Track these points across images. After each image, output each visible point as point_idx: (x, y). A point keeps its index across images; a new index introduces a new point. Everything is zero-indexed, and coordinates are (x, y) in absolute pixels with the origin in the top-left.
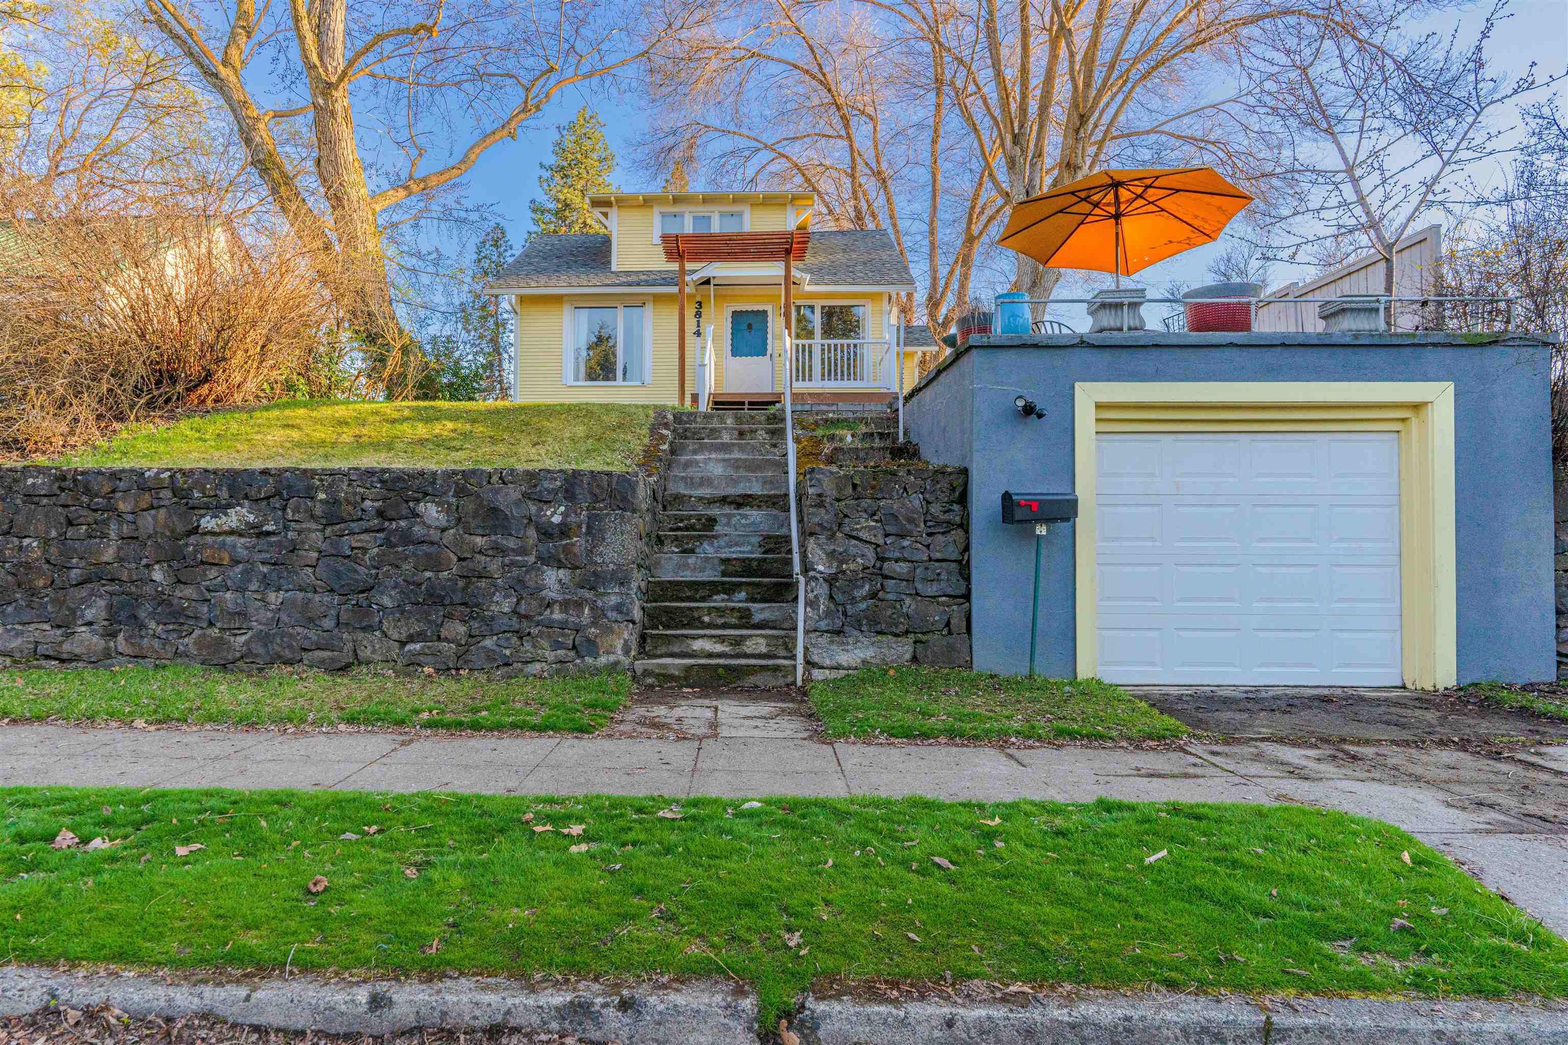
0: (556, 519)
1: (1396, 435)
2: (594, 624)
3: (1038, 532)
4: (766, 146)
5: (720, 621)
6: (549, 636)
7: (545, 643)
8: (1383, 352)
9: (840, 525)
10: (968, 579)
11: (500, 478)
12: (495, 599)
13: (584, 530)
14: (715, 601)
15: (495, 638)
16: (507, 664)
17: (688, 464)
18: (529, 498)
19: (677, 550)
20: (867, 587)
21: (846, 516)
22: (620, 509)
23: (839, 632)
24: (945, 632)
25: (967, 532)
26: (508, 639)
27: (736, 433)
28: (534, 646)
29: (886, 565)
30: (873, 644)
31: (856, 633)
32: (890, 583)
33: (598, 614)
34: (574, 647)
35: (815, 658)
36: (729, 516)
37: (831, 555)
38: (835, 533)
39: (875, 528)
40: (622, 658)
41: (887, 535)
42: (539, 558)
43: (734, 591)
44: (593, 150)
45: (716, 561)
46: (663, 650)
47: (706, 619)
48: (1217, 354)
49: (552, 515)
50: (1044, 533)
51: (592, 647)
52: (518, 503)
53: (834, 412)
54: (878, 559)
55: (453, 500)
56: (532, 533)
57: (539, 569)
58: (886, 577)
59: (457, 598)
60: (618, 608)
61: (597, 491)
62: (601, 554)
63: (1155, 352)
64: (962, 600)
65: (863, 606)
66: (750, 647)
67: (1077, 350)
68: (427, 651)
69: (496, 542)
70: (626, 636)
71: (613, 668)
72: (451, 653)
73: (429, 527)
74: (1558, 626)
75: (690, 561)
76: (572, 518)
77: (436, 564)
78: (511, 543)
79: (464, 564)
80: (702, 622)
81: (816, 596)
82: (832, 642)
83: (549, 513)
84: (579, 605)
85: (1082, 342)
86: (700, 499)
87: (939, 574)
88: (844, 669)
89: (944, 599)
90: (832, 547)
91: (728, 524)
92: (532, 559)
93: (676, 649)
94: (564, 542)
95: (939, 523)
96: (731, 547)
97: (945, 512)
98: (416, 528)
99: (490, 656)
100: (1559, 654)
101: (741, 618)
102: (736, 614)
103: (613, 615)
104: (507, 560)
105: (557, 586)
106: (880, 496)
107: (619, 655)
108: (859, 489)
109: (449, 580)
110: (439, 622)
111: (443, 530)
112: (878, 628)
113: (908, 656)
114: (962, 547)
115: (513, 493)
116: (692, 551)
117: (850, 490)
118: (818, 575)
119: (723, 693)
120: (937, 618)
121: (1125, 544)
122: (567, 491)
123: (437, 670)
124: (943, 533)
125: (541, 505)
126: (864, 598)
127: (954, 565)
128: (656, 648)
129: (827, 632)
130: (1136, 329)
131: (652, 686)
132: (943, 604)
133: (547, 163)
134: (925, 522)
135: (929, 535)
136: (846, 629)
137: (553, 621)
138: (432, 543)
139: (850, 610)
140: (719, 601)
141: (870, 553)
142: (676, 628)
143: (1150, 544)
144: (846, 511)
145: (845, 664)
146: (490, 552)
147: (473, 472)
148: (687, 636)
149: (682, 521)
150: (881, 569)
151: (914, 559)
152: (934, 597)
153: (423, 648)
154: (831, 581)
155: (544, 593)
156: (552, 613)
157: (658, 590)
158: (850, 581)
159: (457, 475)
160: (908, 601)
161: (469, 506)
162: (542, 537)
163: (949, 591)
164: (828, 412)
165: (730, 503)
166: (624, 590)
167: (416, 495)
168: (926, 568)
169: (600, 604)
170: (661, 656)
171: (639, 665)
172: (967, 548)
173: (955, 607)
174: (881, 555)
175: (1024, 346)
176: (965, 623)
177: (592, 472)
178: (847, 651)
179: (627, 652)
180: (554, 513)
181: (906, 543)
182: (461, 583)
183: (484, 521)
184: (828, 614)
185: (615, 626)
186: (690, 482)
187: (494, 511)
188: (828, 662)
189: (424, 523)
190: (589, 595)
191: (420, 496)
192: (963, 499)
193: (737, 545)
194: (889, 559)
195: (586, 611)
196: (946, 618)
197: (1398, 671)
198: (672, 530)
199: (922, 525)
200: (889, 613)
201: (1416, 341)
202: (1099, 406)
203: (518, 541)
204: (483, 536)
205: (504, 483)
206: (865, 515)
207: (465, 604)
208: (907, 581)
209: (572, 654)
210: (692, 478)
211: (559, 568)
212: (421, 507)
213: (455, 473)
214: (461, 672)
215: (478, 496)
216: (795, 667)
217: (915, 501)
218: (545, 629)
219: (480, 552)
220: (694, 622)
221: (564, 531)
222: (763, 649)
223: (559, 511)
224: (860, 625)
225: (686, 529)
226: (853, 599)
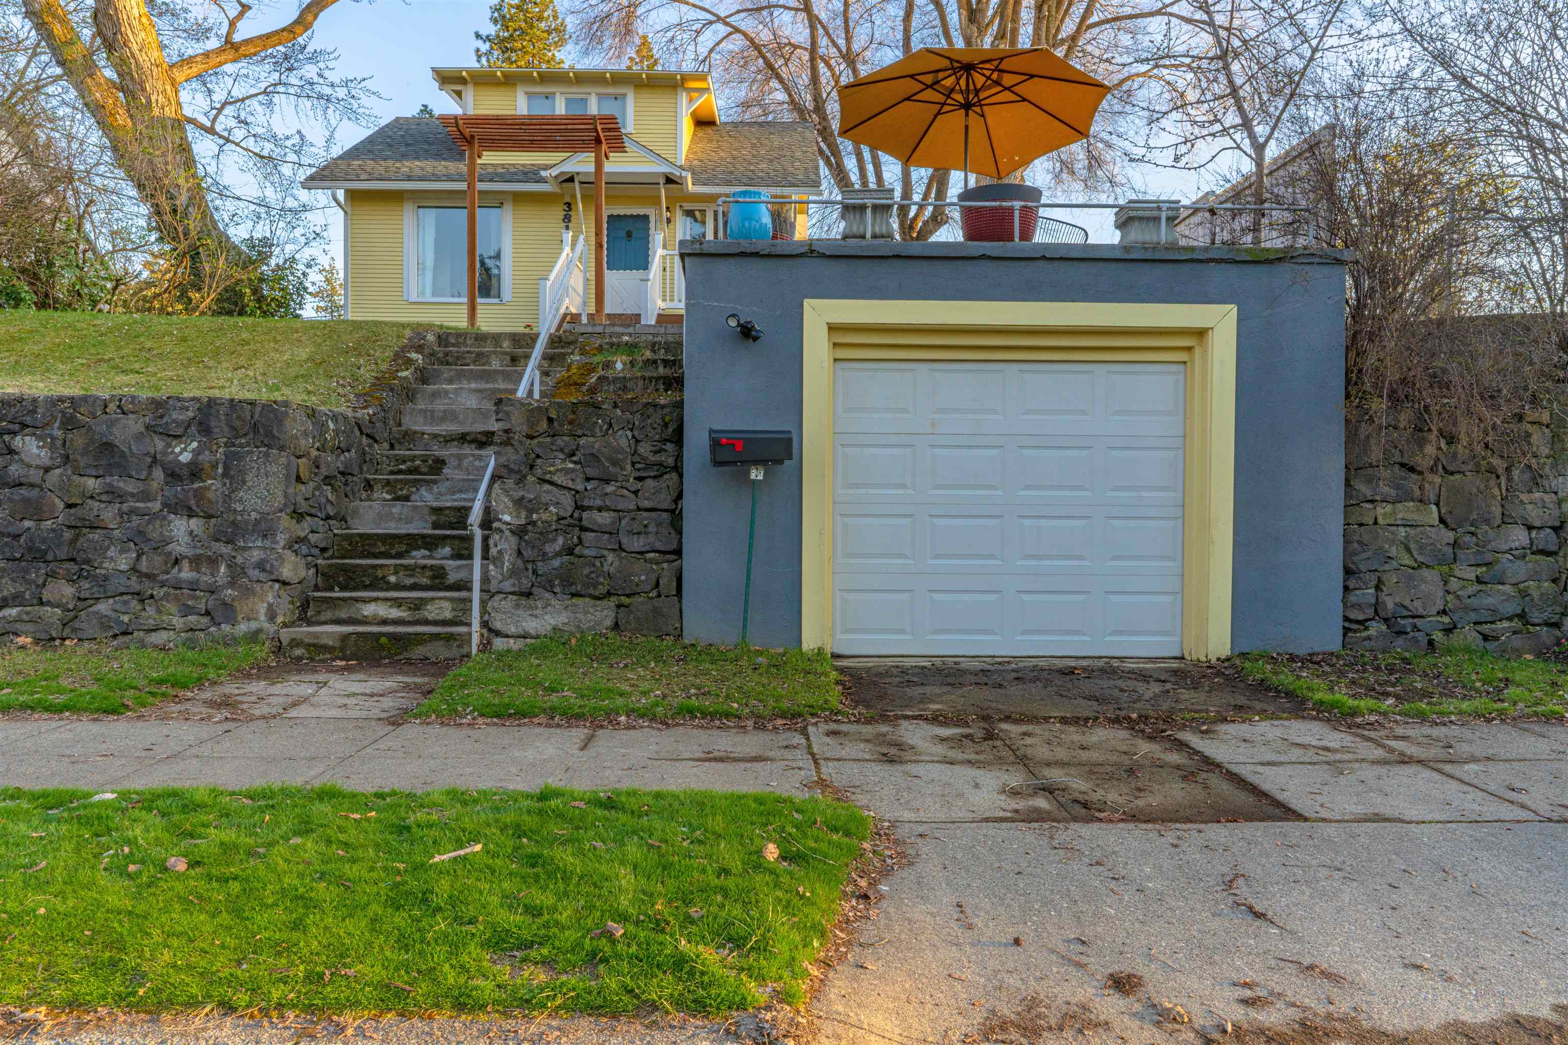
0: (185, 457)
1: (1181, 367)
2: (232, 584)
3: (753, 476)
4: (719, 19)
5: (409, 581)
6: (177, 599)
7: (172, 607)
8: (1159, 270)
9: (532, 467)
10: (680, 533)
11: (119, 407)
12: (110, 553)
13: (220, 471)
14: (413, 558)
15: (111, 601)
16: (125, 633)
17: (435, 395)
18: (155, 432)
19: (388, 497)
20: (561, 540)
21: (538, 456)
22: (266, 446)
23: (528, 595)
24: (653, 594)
25: (681, 476)
26: (125, 603)
27: (508, 358)
28: (159, 611)
29: (585, 515)
30: (566, 608)
31: (547, 595)
32: (588, 537)
33: (237, 572)
34: (207, 613)
35: (498, 625)
36: (460, 458)
37: (519, 503)
38: (525, 477)
39: (573, 470)
40: (266, 625)
41: (588, 479)
42: (165, 505)
43: (437, 546)
44: (540, 19)
45: (426, 511)
46: (327, 615)
47: (392, 579)
48: (969, 266)
49: (181, 453)
50: (760, 477)
51: (228, 612)
52: (139, 437)
53: (630, 335)
54: (577, 507)
55: (58, 433)
56: (158, 474)
57: (164, 518)
58: (584, 529)
59: (62, 553)
60: (261, 566)
61: (238, 423)
62: (241, 500)
63: (898, 263)
64: (673, 557)
65: (556, 563)
66: (431, 612)
67: (806, 260)
68: (25, 617)
69: (110, 485)
70: (271, 600)
71: (254, 637)
72: (55, 619)
73: (29, 466)
74: (1346, 588)
75: (394, 510)
76: (206, 457)
77: (36, 511)
78: (130, 487)
79: (72, 511)
80: (388, 583)
81: (500, 552)
82: (517, 606)
83: (177, 450)
84: (213, 562)
85: (812, 251)
86: (435, 436)
87: (646, 526)
88: (532, 637)
89: (652, 555)
90: (521, 493)
91: (459, 466)
92: (156, 506)
93: (343, 614)
94: (196, 486)
95: (649, 466)
96: (454, 493)
97: (656, 452)
98: (13, 468)
99: (104, 623)
100: (1346, 619)
101: (433, 577)
102: (428, 573)
103: (255, 573)
104: (125, 507)
105: (187, 539)
106: (580, 432)
107: (262, 620)
108: (556, 424)
109: (53, 530)
110: (40, 581)
111: (47, 470)
112: (573, 589)
113: (608, 622)
114: (676, 494)
115: (134, 425)
116: (407, 498)
117: (544, 425)
118: (504, 527)
119: (385, 666)
120: (643, 578)
121: (871, 491)
122: (200, 423)
123: (37, 641)
124: (655, 477)
125: (169, 440)
126: (558, 554)
127: (665, 515)
128: (319, 613)
129: (511, 593)
130: (882, 236)
131: (300, 659)
132: (651, 561)
133: (484, 33)
134: (633, 464)
135: (639, 479)
136: (535, 590)
137: (180, 581)
138: (32, 486)
139: (541, 567)
140: (419, 557)
141: (567, 501)
142: (354, 589)
143: (901, 492)
144: (538, 450)
145: (533, 632)
146: (104, 497)
147: (85, 399)
148: (356, 600)
149: (404, 462)
150: (580, 520)
151: (619, 508)
152: (642, 553)
153: (19, 614)
154: (519, 532)
155: (171, 546)
156: (180, 571)
157: (345, 544)
158: (541, 533)
159: (63, 402)
160: (610, 557)
161: (78, 440)
162: (170, 479)
163: (659, 546)
164: (623, 334)
165: (470, 442)
166: (268, 543)
167: (11, 426)
168: (633, 519)
169: (239, 560)
170: (325, 623)
171: (286, 635)
172: (680, 496)
173: (665, 565)
174: (579, 503)
175: (743, 254)
176: (674, 584)
177: (232, 400)
178: (536, 617)
179: (272, 617)
180: (185, 449)
181: (610, 489)
182: (68, 535)
183: (96, 458)
184: (513, 572)
185: (257, 587)
186: (431, 416)
187: (107, 447)
188: (513, 630)
189: (22, 460)
190: (225, 549)
191: (17, 427)
192: (678, 437)
193: (461, 491)
194: (590, 508)
195: (223, 569)
196: (653, 577)
197: (1177, 639)
198: (392, 473)
199: (629, 467)
200: (586, 571)
201: (1195, 256)
202: (833, 328)
203: (140, 484)
204: (97, 477)
205: (124, 413)
206: (562, 456)
207: (73, 560)
208: (611, 533)
209: (205, 620)
210: (433, 412)
211: (190, 516)
212: (18, 442)
213: (61, 399)
214: (67, 642)
215: (90, 428)
216: (470, 634)
217: (623, 439)
218: (172, 591)
219: (92, 497)
220: (377, 583)
221: (195, 472)
222: (448, 615)
223: (190, 448)
224: (552, 586)
225: (410, 471)
226: (544, 557)
